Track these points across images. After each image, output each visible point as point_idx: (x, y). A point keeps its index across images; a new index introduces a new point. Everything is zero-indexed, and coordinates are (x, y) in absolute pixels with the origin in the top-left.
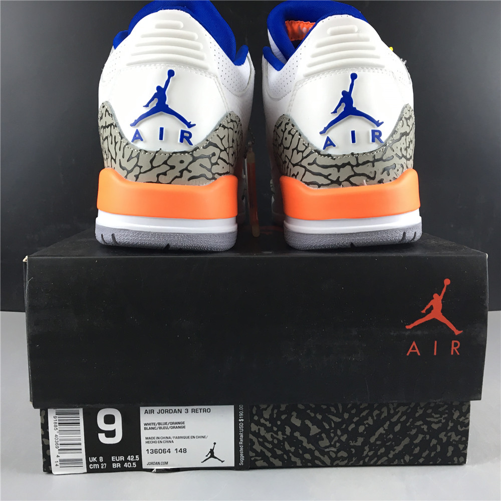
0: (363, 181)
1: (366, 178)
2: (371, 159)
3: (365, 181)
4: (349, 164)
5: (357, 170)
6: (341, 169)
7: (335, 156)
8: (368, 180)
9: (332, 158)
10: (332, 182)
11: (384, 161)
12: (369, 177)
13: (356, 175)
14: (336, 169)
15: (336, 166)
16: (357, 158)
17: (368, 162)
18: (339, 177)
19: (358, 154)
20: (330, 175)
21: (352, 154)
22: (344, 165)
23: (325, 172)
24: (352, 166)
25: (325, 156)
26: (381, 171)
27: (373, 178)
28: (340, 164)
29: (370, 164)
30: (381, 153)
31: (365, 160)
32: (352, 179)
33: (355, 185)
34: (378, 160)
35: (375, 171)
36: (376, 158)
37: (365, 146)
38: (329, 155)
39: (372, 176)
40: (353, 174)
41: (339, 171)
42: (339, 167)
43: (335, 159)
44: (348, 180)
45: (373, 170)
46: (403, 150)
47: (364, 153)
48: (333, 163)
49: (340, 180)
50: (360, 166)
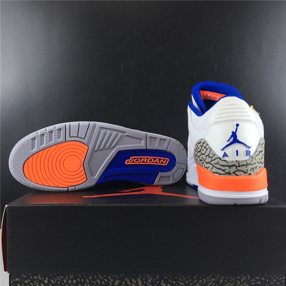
0: (241, 174)
2: (246, 164)
3: (242, 174)
4: (235, 165)
5: (239, 168)
6: (231, 168)
7: (228, 161)
8: (244, 173)
9: (227, 162)
10: (227, 173)
11: (252, 165)
13: (238, 171)
14: (228, 167)
15: (228, 166)
16: (239, 163)
17: (244, 165)
18: (230, 171)
19: (239, 161)
20: (225, 170)
21: (237, 161)
22: (232, 166)
23: (223, 168)
24: (236, 167)
25: (223, 161)
26: (250, 169)
27: (246, 173)
28: (230, 165)
29: (245, 166)
30: (250, 161)
31: (242, 164)
32: (236, 173)
33: (238, 175)
34: (249, 164)
35: (247, 170)
37: (243, 158)
38: (225, 161)
40: (237, 170)
41: (230, 168)
43: (228, 163)
44: (234, 173)
46: (260, 159)
47: (242, 161)
48: (227, 164)
49: (231, 172)
50: (240, 167)
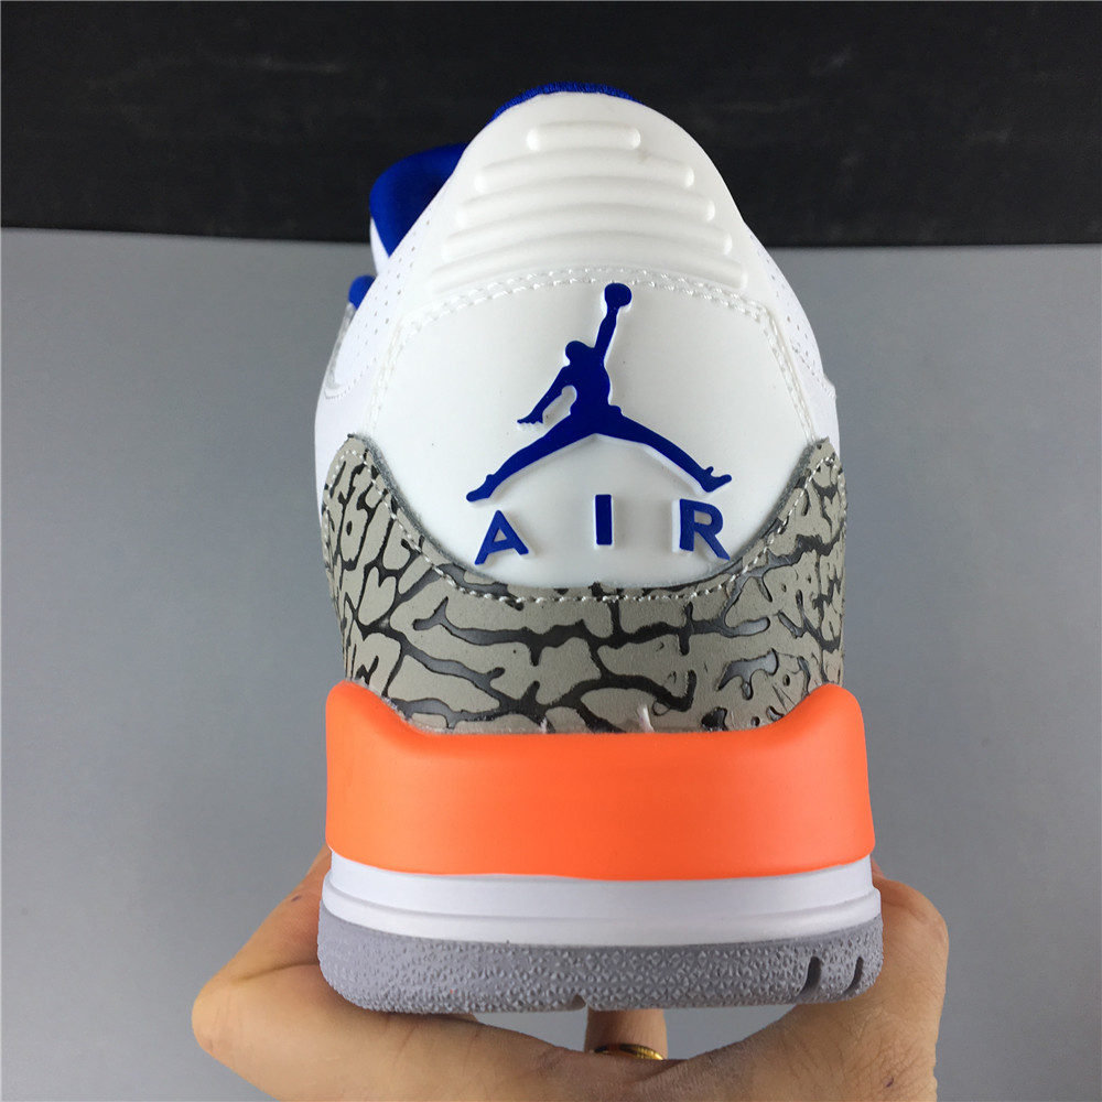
0: (636, 710)
1: (651, 699)
2: (677, 620)
3: (645, 713)
4: (580, 630)
5: (614, 659)
6: (548, 653)
7: (525, 589)
8: (661, 708)
9: (511, 602)
10: (507, 706)
11: (731, 634)
12: (662, 696)
13: (609, 680)
14: (523, 650)
15: (524, 636)
16: (615, 609)
17: (660, 629)
18: (536, 685)
19: (619, 591)
20: (499, 672)
21: (596, 589)
22: (558, 636)
23: (483, 658)
25: (481, 589)
26: (716, 672)
27: (683, 704)
28: (540, 628)
29: (670, 640)
30: (719, 600)
31: (649, 620)
32: (589, 700)
33: (604, 726)
34: (703, 628)
35: (692, 674)
36: (696, 616)
37: (649, 562)
38: (500, 589)
39: (677, 690)
40: (595, 674)
41: (535, 661)
42: (535, 643)
43: (520, 607)
44: (572, 699)
45: (682, 665)
46: (807, 603)
47: (646, 591)
48: (513, 621)
49: (543, 697)
50: (629, 646)
